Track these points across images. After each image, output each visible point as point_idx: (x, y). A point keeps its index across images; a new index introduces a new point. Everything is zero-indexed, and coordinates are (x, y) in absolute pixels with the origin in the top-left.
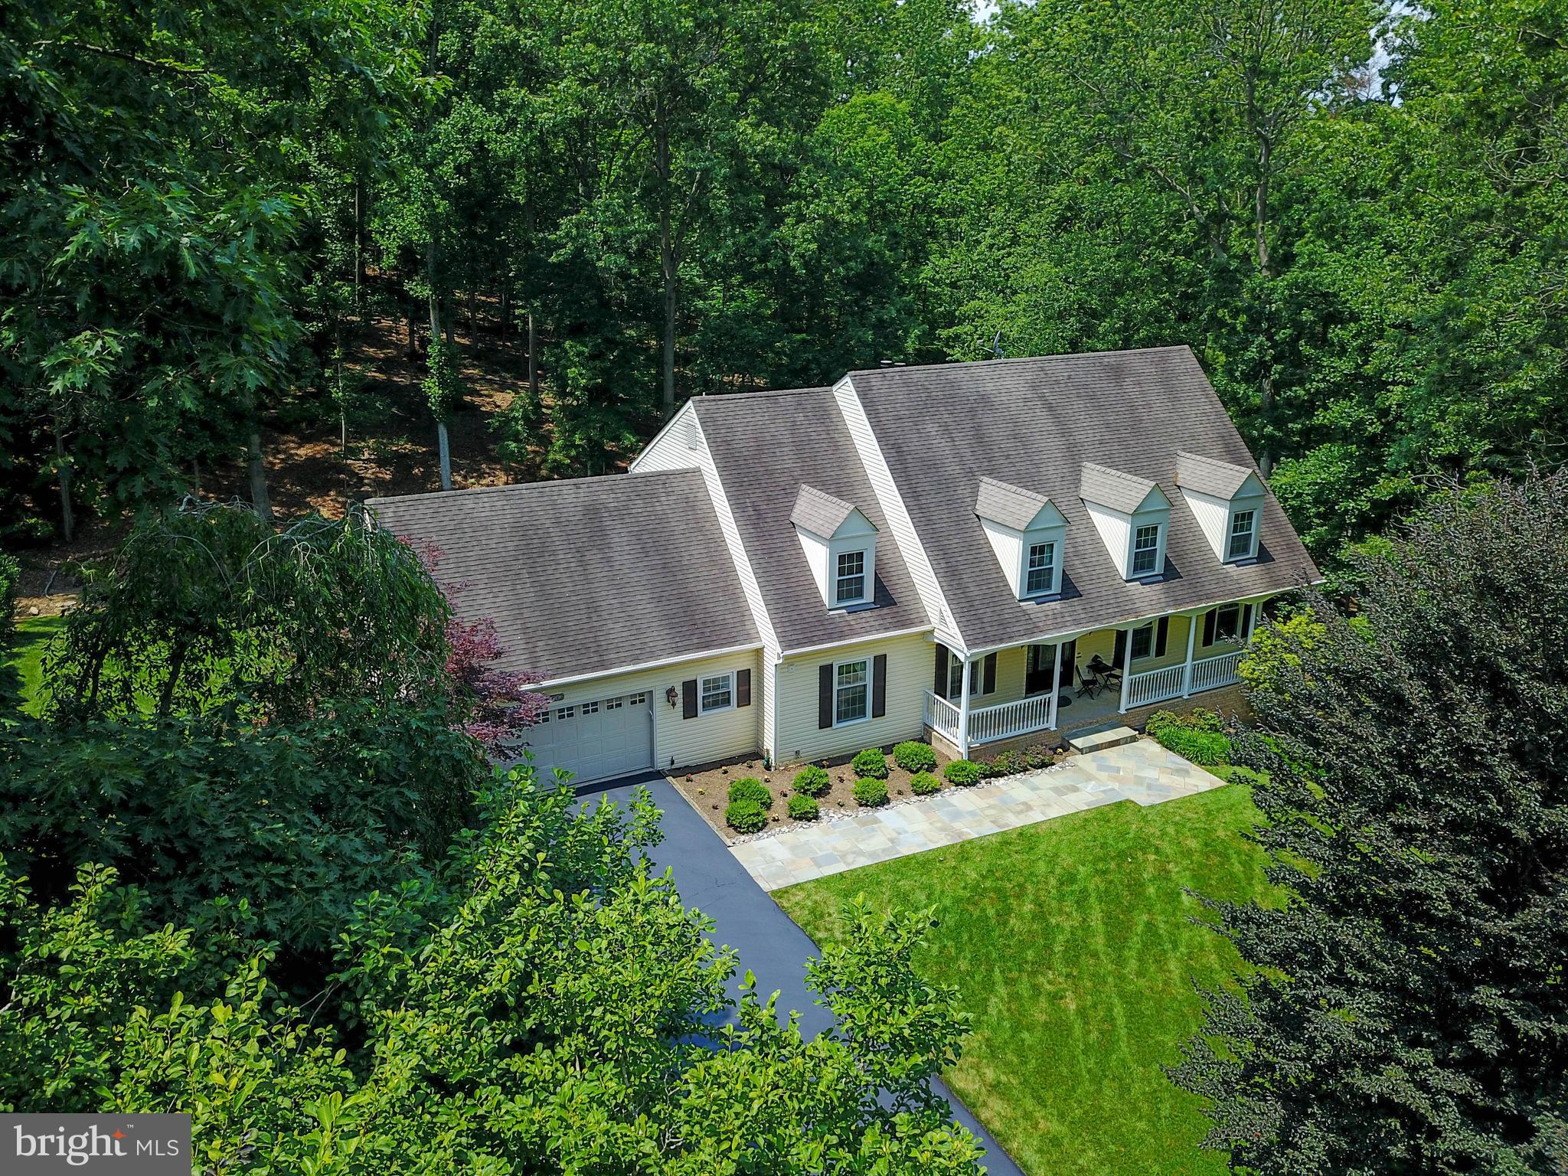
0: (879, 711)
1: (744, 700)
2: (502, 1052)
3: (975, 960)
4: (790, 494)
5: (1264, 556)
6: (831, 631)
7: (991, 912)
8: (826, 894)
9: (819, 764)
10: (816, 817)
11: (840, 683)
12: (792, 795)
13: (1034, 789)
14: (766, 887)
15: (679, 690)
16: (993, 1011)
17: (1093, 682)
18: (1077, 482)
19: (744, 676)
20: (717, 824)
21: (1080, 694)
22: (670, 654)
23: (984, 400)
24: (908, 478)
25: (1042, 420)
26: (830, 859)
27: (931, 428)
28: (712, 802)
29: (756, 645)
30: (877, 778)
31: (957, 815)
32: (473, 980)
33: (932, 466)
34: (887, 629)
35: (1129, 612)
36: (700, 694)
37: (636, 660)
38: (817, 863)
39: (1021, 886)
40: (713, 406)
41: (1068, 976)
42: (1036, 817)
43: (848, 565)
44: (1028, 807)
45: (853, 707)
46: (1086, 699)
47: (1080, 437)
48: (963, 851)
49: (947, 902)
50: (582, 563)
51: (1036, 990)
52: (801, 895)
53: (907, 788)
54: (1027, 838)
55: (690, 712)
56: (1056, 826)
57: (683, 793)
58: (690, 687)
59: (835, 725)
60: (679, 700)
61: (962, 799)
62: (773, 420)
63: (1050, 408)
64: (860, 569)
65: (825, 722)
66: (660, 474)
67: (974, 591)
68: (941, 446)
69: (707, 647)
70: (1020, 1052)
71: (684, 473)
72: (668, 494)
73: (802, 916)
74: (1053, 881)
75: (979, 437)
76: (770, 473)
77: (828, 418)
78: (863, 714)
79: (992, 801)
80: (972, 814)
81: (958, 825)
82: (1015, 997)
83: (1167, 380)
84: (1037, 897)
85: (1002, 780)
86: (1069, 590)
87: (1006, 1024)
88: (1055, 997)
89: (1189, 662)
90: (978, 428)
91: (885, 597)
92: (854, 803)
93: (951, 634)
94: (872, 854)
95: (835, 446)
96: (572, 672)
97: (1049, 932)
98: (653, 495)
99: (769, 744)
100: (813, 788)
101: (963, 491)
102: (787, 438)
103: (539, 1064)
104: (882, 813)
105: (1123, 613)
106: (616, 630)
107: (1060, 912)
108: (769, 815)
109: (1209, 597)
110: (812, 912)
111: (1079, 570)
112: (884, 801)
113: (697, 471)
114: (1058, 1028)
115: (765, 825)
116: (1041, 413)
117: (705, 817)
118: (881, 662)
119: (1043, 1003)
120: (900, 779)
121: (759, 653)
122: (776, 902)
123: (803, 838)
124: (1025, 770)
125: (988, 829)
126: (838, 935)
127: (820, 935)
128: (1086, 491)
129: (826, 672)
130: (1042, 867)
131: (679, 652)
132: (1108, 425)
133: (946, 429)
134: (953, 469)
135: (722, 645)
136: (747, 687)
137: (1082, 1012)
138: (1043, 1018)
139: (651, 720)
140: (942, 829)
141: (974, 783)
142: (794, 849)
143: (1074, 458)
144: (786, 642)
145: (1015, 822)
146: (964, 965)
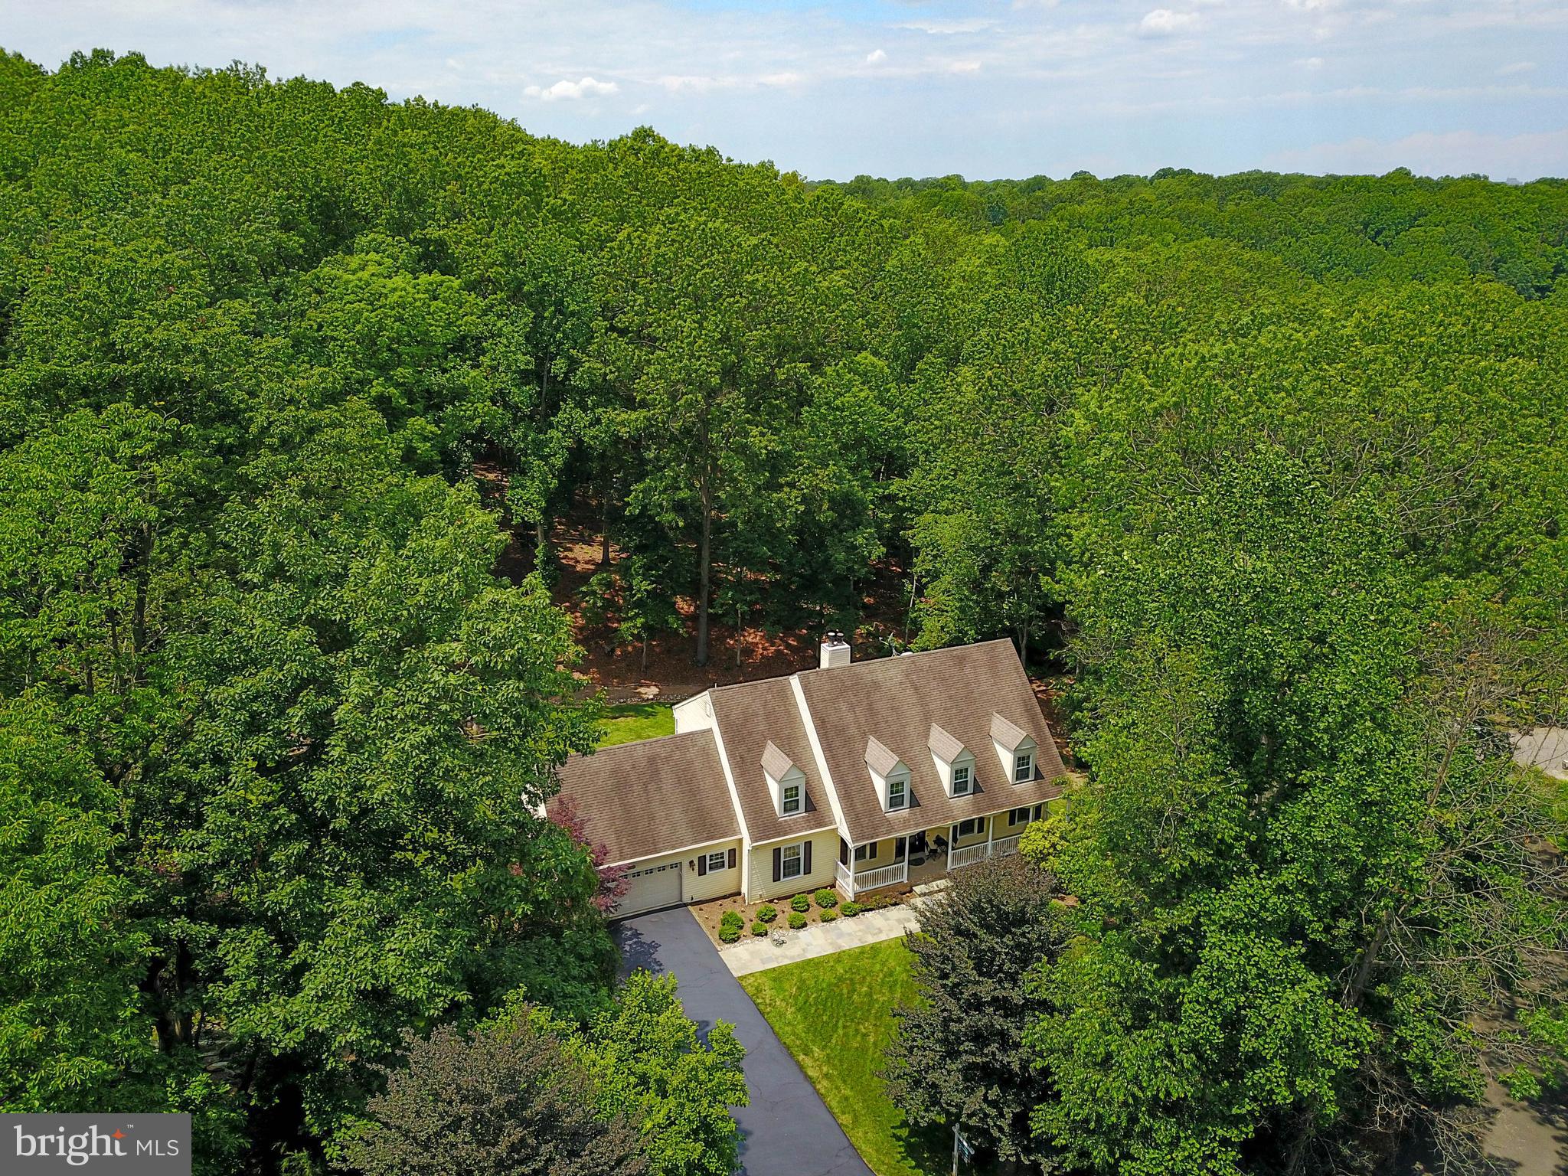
0: (808, 871)
1: (732, 865)
2: (635, 1052)
3: (831, 1016)
4: (761, 747)
5: (1039, 776)
6: (779, 829)
7: (845, 991)
8: (765, 979)
9: (771, 901)
10: (766, 934)
11: (785, 857)
12: (756, 921)
13: (887, 919)
14: (736, 974)
15: (696, 862)
16: (834, 1041)
17: (936, 851)
18: (927, 736)
19: (732, 852)
20: (713, 938)
21: (928, 857)
22: (692, 844)
23: (876, 685)
24: (827, 739)
25: (910, 696)
26: (770, 960)
27: (843, 706)
28: (712, 924)
29: (739, 837)
30: (802, 912)
31: (841, 935)
32: (628, 1034)
33: (841, 730)
34: (811, 829)
35: (948, 818)
36: (708, 862)
37: (674, 847)
38: (763, 962)
39: (864, 978)
40: (720, 694)
41: (875, 1025)
42: (883, 937)
43: (790, 794)
44: (880, 931)
45: (792, 869)
46: (931, 861)
47: (931, 706)
48: (838, 957)
49: (824, 985)
50: (647, 792)
51: (857, 1031)
52: (753, 979)
53: (818, 918)
54: (875, 950)
55: (702, 872)
56: (892, 943)
57: (697, 918)
58: (702, 859)
59: (782, 879)
60: (696, 867)
61: (846, 925)
62: (754, 700)
63: (916, 688)
64: (797, 795)
65: (776, 878)
66: (692, 733)
67: (860, 808)
68: (848, 717)
69: (712, 839)
70: (841, 1061)
71: (703, 732)
72: (693, 746)
73: (751, 990)
74: (881, 975)
75: (871, 710)
76: (750, 733)
77: (786, 695)
78: (799, 873)
79: (861, 927)
80: (849, 934)
81: (840, 941)
82: (845, 1035)
83: (993, 665)
84: (870, 983)
85: (869, 914)
86: (915, 803)
87: (838, 1047)
88: (865, 1035)
89: (990, 842)
90: (870, 704)
91: (810, 807)
92: (788, 926)
93: (845, 832)
94: (792, 958)
95: (789, 714)
96: (641, 855)
97: (871, 1003)
98: (685, 747)
99: (744, 890)
100: (766, 918)
101: (858, 745)
102: (761, 711)
103: (644, 1055)
104: (802, 933)
105: (946, 818)
106: (663, 830)
107: (880, 992)
108: (742, 933)
109: (1000, 807)
110: (756, 989)
111: (922, 792)
112: (804, 925)
113: (711, 730)
114: (863, 1050)
115: (739, 938)
116: (910, 692)
117: (708, 933)
118: (808, 844)
119: (859, 1038)
120: (816, 911)
121: (741, 840)
122: (739, 983)
123: (757, 947)
124: (885, 907)
125: (856, 944)
126: (768, 1001)
127: (759, 1001)
128: (931, 743)
129: (777, 852)
130: (878, 967)
131: (697, 843)
132: (950, 697)
133: (851, 705)
134: (854, 731)
135: (720, 838)
136: (733, 858)
137: (875, 1044)
138: (857, 1045)
139: (681, 877)
140: (831, 944)
141: (854, 915)
142: (752, 954)
143: (927, 721)
144: (754, 839)
145: (871, 940)
146: (825, 1018)
